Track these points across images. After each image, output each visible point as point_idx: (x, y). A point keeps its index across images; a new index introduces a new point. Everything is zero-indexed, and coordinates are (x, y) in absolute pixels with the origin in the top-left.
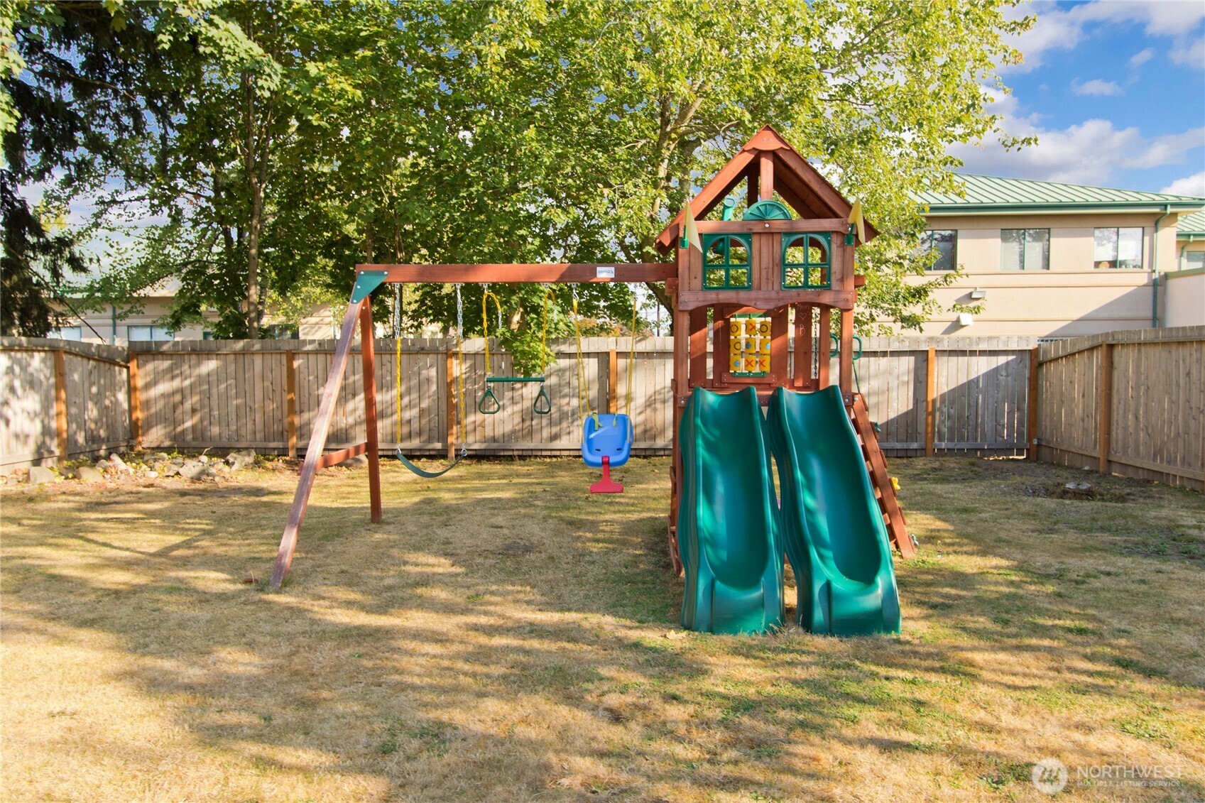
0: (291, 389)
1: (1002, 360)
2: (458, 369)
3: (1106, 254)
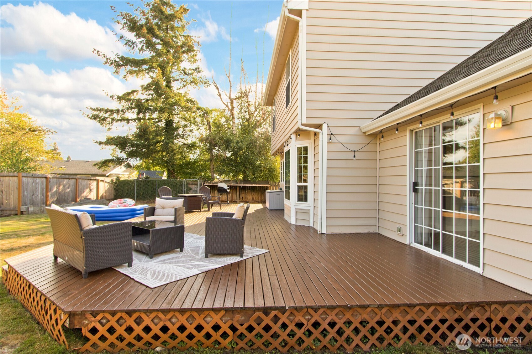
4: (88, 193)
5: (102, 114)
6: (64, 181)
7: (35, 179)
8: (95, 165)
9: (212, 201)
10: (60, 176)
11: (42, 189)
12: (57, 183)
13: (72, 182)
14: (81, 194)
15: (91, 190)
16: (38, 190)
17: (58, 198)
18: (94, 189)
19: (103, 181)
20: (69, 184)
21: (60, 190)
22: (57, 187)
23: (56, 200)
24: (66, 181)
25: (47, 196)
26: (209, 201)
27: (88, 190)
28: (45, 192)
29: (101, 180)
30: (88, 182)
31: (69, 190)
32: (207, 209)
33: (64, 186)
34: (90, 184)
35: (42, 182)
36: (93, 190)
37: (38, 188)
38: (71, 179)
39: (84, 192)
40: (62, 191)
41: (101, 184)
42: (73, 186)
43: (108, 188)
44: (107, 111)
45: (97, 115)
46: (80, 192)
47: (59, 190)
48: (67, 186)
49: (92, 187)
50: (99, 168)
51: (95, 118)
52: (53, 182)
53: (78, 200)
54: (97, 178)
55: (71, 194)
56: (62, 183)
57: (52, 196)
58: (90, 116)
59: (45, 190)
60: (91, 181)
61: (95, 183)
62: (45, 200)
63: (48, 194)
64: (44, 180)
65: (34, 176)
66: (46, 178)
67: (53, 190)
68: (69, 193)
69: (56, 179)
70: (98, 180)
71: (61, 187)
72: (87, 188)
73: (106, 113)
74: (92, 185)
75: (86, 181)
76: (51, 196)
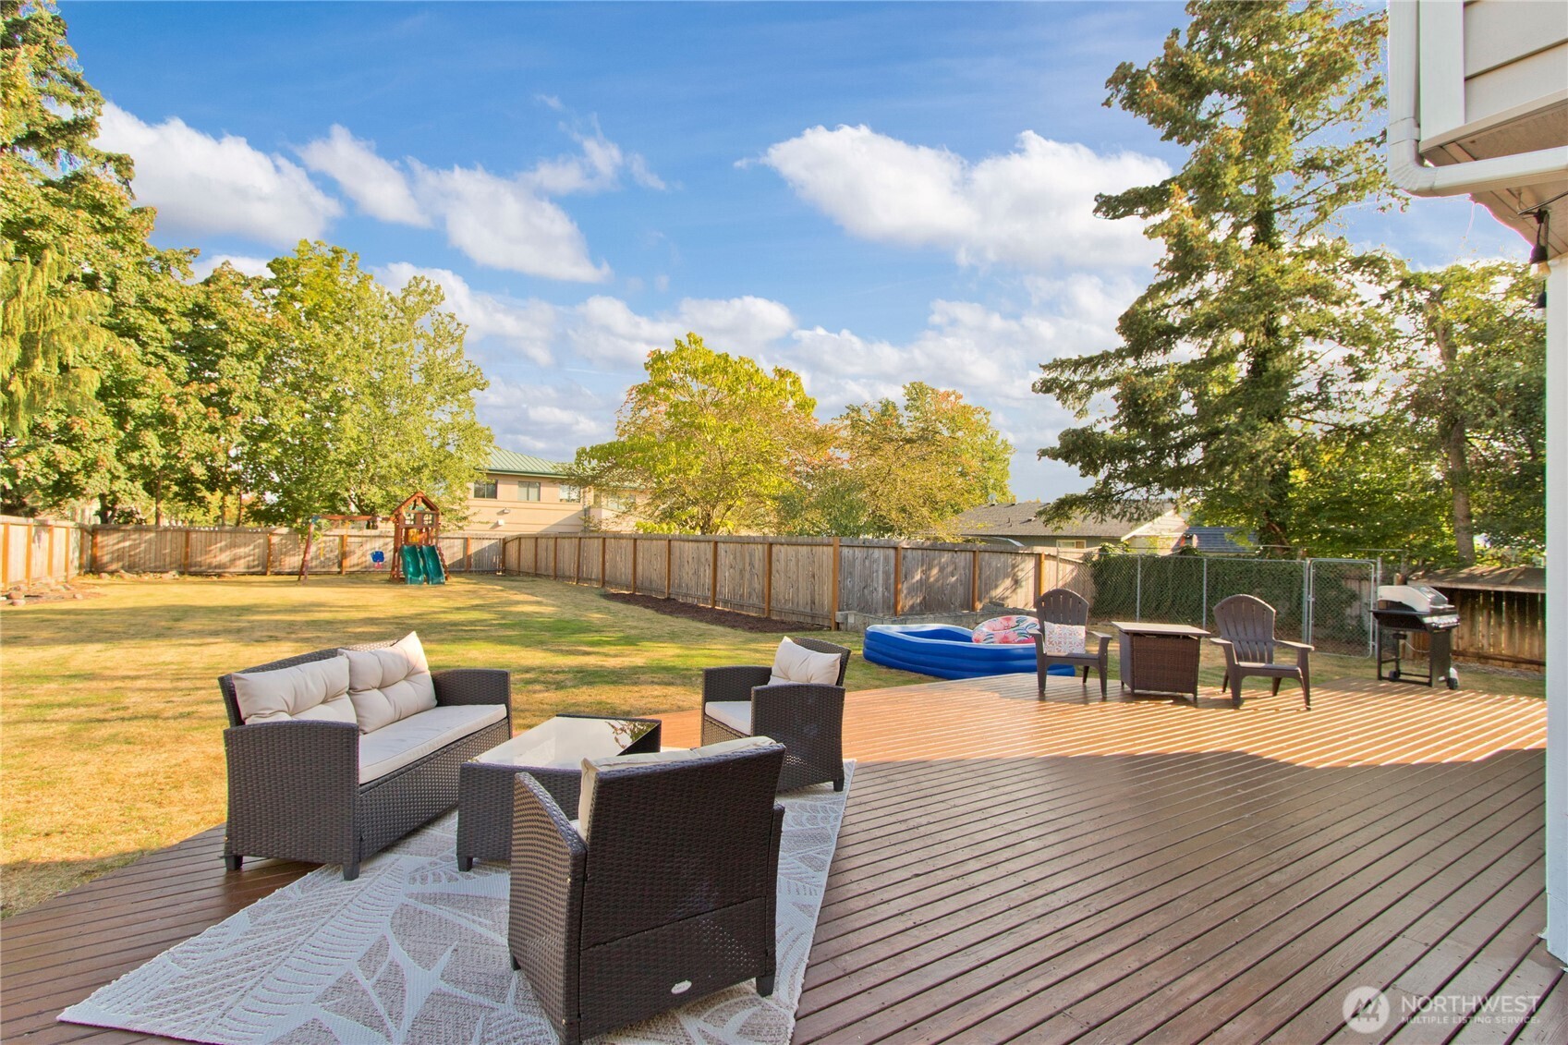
0: (187, 546)
1: (493, 541)
2: (275, 540)
3: (565, 495)
4: (1009, 591)
5: (1067, 376)
6: (940, 557)
7: (871, 551)
8: (1040, 514)
9: (1263, 665)
10: (932, 545)
11: (886, 574)
12: (923, 559)
13: (963, 559)
14: (987, 592)
15: (1017, 582)
16: (877, 577)
17: (924, 598)
18: (1027, 579)
19: (1054, 557)
20: (954, 563)
21: (932, 579)
22: (922, 571)
23: (921, 603)
24: (946, 557)
25: (897, 593)
26: (1243, 664)
27: (1008, 582)
28: (892, 580)
29: (1049, 556)
30: (1010, 559)
31: (954, 579)
32: (1229, 693)
33: (942, 570)
34: (1014, 566)
35: (886, 559)
36: (1023, 584)
37: (877, 571)
38: (961, 551)
39: (996, 587)
40: (937, 580)
41: (1048, 566)
42: (964, 568)
43: (1073, 579)
44: (1077, 364)
45: (1055, 380)
46: (986, 584)
47: (928, 578)
48: (950, 569)
49: (1020, 574)
50: (1047, 522)
51: (1048, 390)
52: (914, 559)
53: (979, 606)
54: (1038, 549)
55: (960, 590)
56: (936, 562)
57: (912, 591)
58: (1038, 386)
59: (892, 576)
60: (1019, 558)
61: (1029, 565)
62: (892, 601)
63: (900, 586)
64: (892, 552)
65: (867, 544)
66: (896, 548)
67: (913, 578)
68: (953, 586)
69: (920, 552)
70: (1040, 555)
71: (935, 571)
72: (1006, 576)
73: (1075, 371)
74: (1022, 570)
75: (1003, 557)
76: (909, 593)
